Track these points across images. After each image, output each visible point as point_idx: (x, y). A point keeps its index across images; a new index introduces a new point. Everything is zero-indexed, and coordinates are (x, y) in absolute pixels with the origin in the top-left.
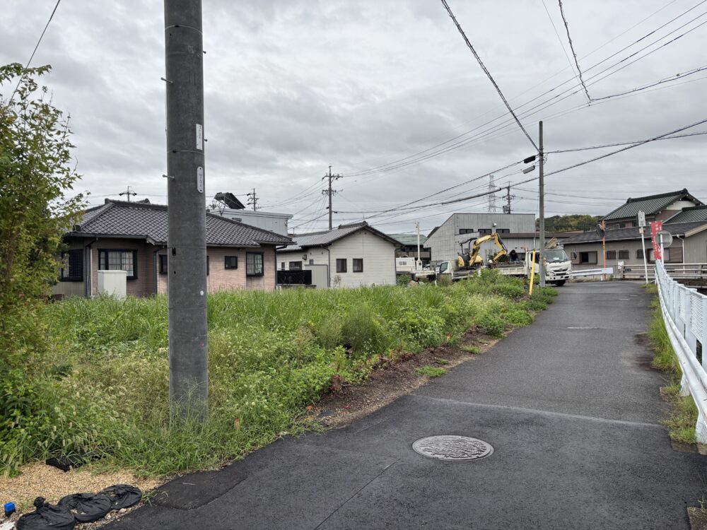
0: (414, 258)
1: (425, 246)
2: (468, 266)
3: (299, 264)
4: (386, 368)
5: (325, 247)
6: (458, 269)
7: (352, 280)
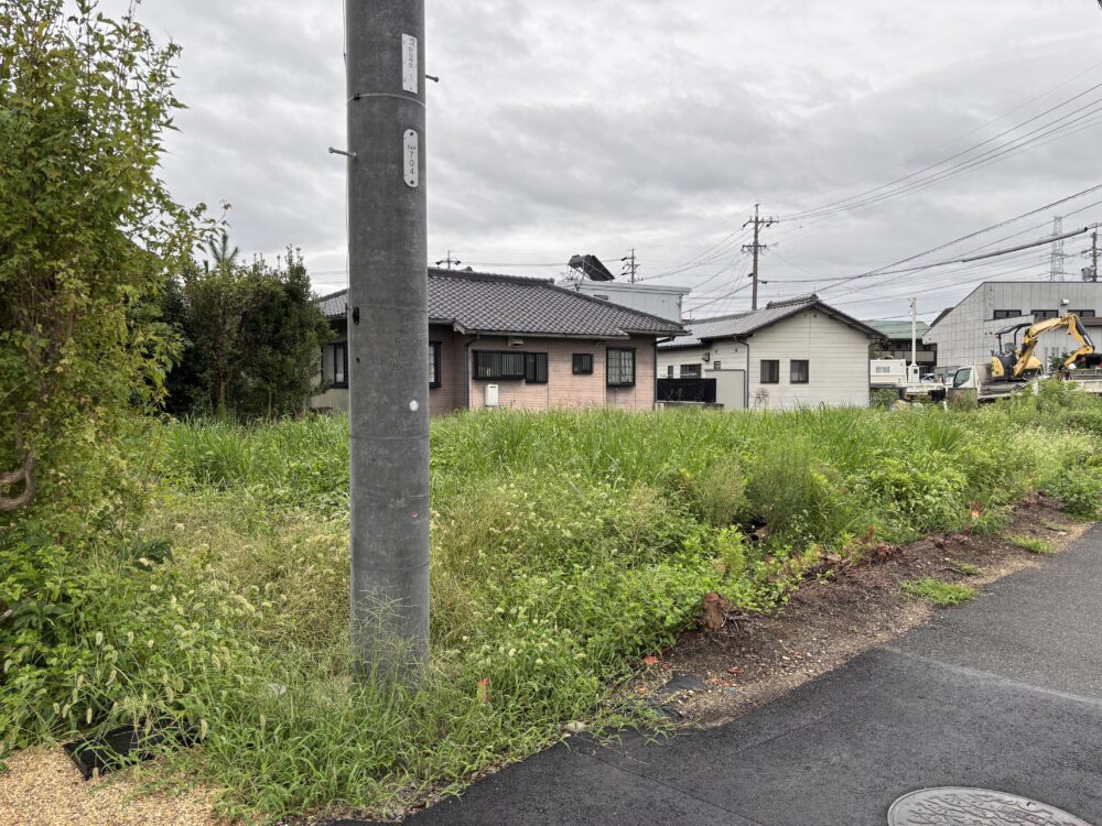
0: (904, 361)
1: (926, 341)
2: (1012, 375)
3: (696, 368)
4: (832, 580)
5: (741, 339)
6: (991, 381)
7: (788, 397)
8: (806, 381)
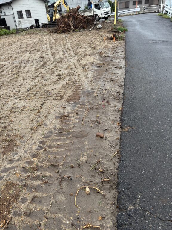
2: (52, 21)
5: (9, 4)
7: (27, 23)
8: (31, 17)
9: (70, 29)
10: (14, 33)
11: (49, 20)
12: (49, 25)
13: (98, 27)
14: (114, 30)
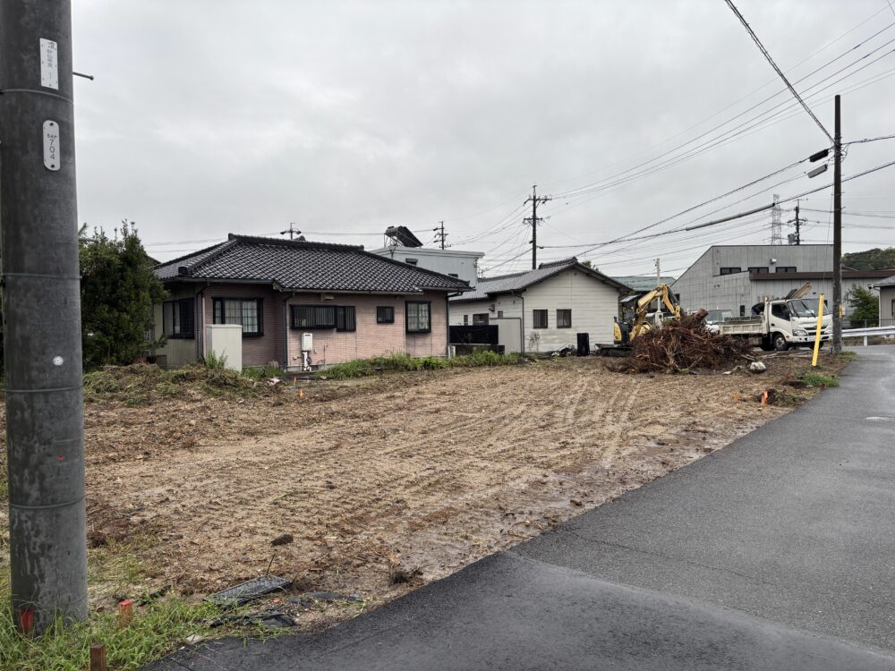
3: (485, 317)
5: (517, 294)
7: (556, 339)
8: (569, 326)
9: (666, 366)
10: (512, 364)
11: (617, 338)
12: (616, 351)
13: (752, 367)
14: (790, 380)
